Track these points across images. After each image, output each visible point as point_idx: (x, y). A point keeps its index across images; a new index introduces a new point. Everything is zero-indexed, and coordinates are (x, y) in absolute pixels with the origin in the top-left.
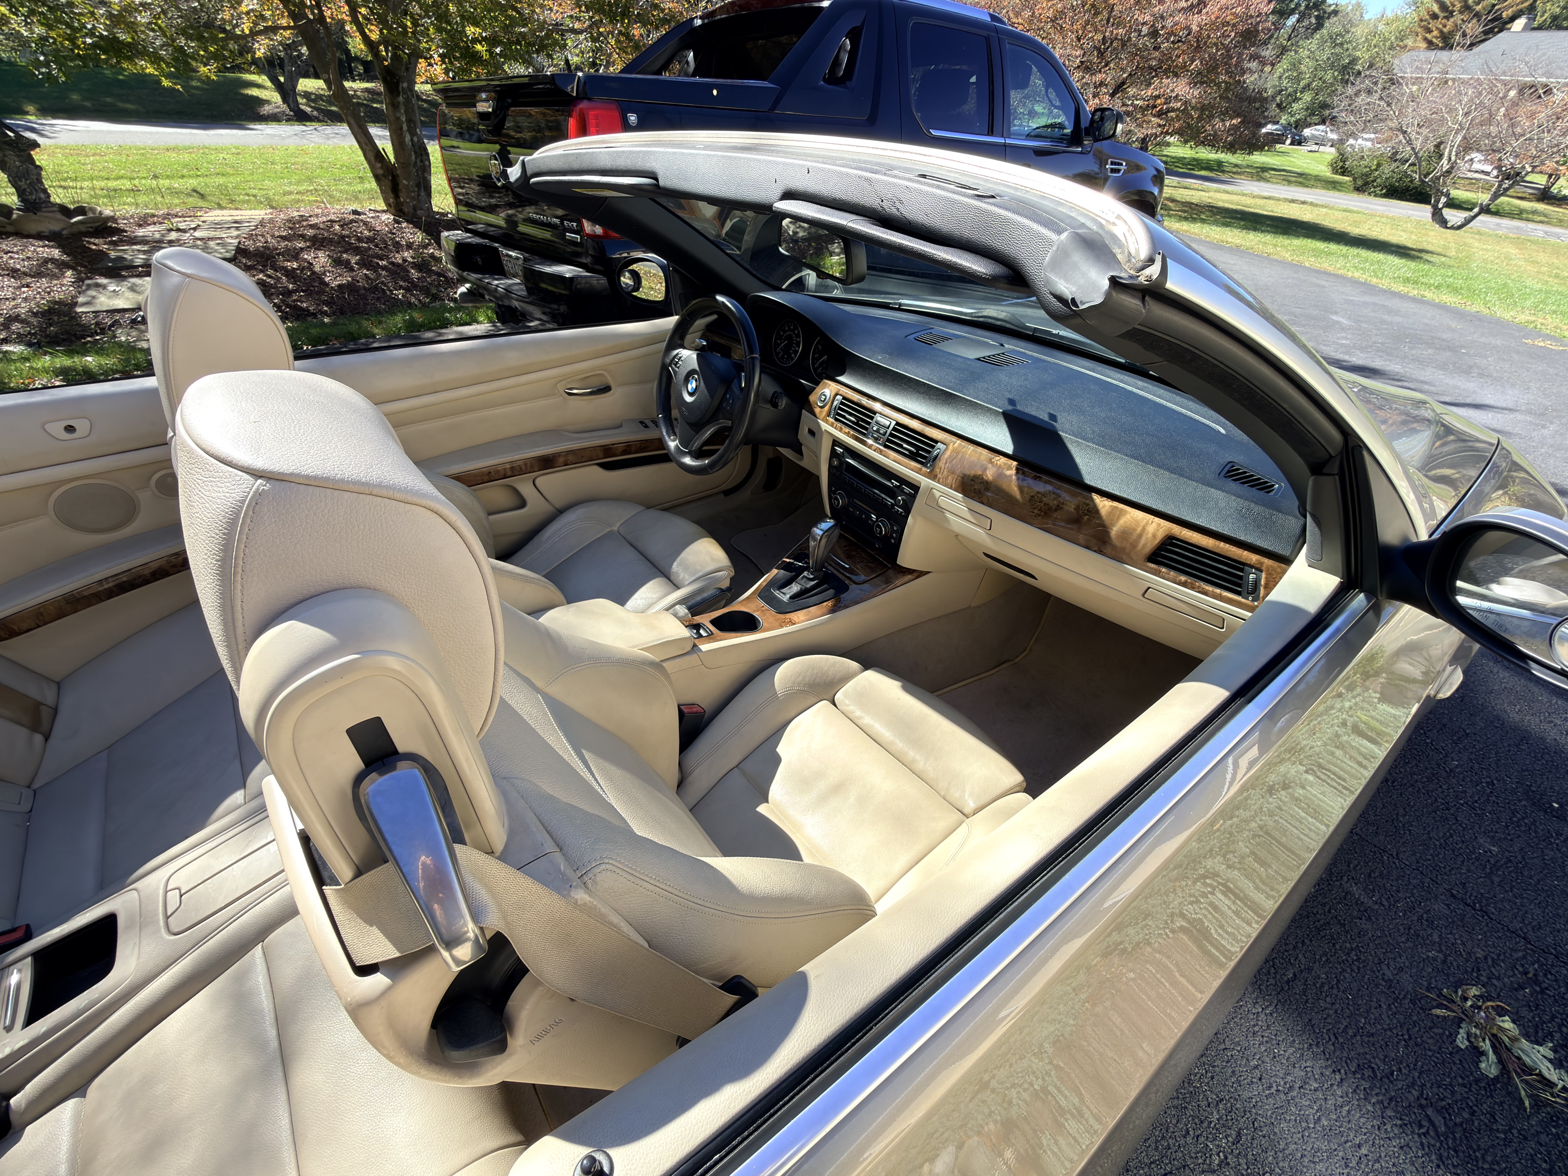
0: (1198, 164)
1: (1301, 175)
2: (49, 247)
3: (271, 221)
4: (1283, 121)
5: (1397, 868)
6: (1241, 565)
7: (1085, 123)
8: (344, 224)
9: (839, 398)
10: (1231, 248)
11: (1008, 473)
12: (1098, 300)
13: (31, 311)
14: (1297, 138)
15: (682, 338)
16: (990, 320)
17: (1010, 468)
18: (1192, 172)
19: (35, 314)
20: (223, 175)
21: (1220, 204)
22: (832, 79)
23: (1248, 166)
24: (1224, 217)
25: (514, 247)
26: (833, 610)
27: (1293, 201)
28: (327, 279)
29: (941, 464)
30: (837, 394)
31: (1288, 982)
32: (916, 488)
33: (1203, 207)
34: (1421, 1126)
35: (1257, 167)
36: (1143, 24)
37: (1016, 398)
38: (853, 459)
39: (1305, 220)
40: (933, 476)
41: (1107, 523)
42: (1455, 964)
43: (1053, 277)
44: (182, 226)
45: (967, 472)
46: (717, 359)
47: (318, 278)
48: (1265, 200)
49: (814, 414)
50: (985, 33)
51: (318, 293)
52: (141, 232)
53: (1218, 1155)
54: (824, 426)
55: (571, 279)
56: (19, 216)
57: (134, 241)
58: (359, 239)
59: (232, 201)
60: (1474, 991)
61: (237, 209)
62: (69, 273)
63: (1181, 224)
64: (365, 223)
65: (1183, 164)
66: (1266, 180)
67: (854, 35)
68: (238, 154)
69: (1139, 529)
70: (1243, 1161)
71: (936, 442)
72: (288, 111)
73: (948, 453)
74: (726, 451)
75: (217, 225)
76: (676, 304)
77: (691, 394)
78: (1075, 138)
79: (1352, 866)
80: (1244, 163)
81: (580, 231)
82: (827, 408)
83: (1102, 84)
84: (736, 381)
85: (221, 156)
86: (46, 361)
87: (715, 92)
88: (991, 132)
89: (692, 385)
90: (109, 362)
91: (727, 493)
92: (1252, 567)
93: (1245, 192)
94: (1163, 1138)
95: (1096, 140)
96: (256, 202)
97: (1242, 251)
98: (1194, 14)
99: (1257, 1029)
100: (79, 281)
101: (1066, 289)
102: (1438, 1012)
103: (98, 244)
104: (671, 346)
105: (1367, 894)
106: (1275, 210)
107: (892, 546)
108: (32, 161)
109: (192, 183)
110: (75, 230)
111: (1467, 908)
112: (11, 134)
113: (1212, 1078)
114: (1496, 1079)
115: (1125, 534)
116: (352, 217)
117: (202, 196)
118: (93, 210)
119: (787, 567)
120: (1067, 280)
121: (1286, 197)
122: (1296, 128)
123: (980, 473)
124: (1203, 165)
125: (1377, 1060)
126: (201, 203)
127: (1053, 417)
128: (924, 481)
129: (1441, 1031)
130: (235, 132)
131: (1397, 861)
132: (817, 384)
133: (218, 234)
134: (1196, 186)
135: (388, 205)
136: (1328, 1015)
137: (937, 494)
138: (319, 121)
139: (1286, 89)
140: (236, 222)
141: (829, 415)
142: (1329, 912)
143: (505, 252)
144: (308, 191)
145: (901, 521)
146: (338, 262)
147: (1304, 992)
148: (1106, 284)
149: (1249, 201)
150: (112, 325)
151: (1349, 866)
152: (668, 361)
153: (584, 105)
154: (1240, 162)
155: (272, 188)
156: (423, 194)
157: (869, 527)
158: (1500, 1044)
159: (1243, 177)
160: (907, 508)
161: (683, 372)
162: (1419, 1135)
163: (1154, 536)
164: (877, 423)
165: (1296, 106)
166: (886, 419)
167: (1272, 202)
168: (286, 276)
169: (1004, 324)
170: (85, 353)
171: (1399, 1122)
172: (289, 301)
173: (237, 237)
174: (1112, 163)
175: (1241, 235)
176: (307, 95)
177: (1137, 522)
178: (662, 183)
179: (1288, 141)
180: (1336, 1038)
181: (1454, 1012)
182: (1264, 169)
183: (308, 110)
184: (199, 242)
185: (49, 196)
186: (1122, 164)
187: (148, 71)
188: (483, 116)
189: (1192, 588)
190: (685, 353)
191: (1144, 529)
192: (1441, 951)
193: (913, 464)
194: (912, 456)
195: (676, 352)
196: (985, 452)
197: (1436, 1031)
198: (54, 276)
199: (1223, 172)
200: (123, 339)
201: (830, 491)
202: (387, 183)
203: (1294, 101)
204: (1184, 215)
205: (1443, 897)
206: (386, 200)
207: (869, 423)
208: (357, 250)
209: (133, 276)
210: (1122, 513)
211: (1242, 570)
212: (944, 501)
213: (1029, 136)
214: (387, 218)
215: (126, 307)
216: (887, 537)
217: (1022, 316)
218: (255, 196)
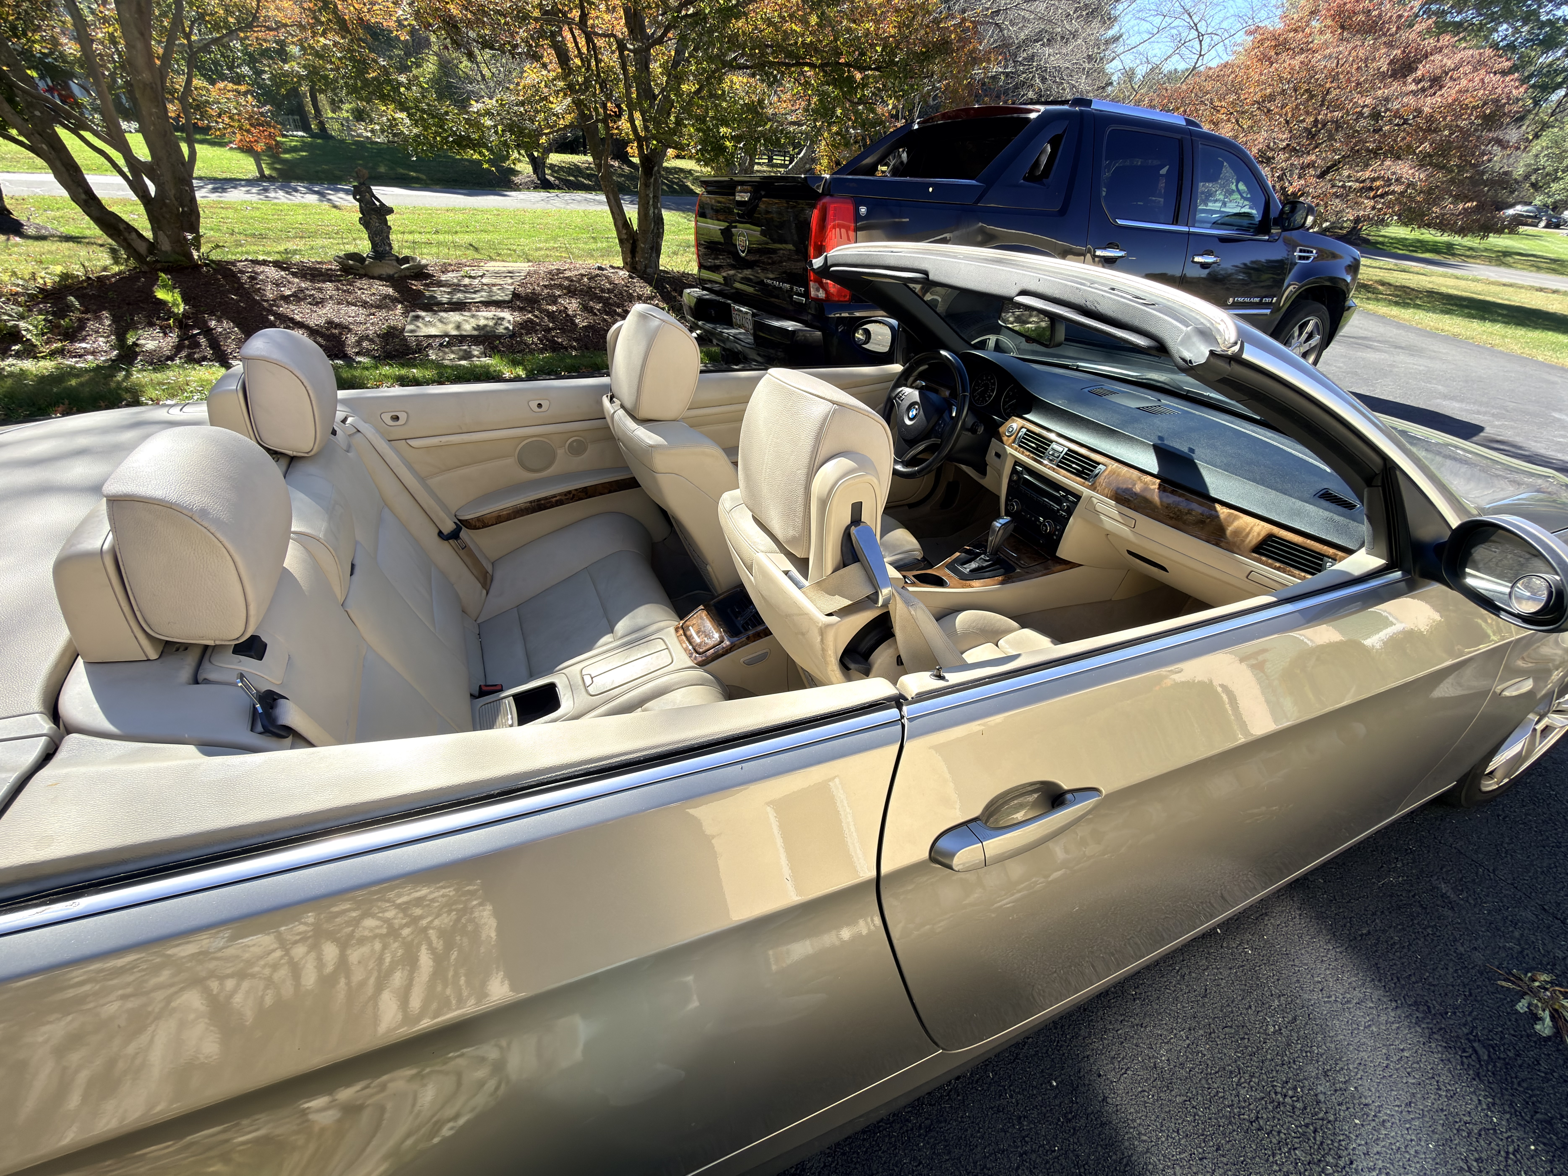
0: (1423, 246)
1: (1554, 261)
2: (387, 286)
3: (535, 272)
4: (1537, 202)
5: (1491, 879)
6: (1321, 556)
7: (1274, 213)
8: (592, 278)
9: (1024, 430)
10: (1446, 338)
11: (1153, 487)
12: (1203, 361)
13: (375, 332)
14: (1554, 220)
15: (906, 380)
16: (1152, 382)
17: (1154, 484)
18: (1415, 254)
19: (378, 336)
20: (486, 232)
21: (1444, 290)
22: (1031, 177)
23: (1486, 250)
24: (1444, 304)
25: (744, 304)
26: (1002, 583)
27: (1541, 290)
28: (577, 321)
29: (1101, 480)
30: (1022, 427)
31: (1361, 935)
32: (1078, 497)
33: (1421, 292)
34: (1464, 1051)
35: (1499, 251)
36: (1363, 107)
37: (1166, 436)
38: (1030, 476)
39: (1551, 311)
40: (1093, 488)
41: (1224, 523)
42: (1530, 956)
43: (1181, 349)
44: (473, 274)
45: (1121, 486)
46: (933, 396)
47: (570, 319)
48: (1502, 288)
49: (1002, 442)
50: (1179, 136)
51: (569, 331)
52: (444, 278)
53: (1274, 1026)
54: (1009, 450)
55: (794, 332)
56: (371, 263)
57: (440, 284)
58: (603, 291)
59: (499, 255)
60: (1544, 977)
61: (503, 261)
62: (400, 306)
63: (1389, 308)
64: (607, 277)
65: (1404, 246)
66: (1508, 266)
67: (1055, 142)
68: (498, 215)
69: (1248, 530)
70: (1295, 1035)
71: (1099, 464)
72: (536, 180)
73: (1107, 472)
74: (934, 460)
75: (497, 274)
76: (899, 355)
77: (910, 419)
78: (1263, 227)
79: (1444, 870)
80: (1481, 246)
81: (806, 294)
82: (1013, 437)
83: (1311, 165)
84: (947, 412)
85: (486, 216)
86: (386, 370)
87: (931, 190)
88: (1175, 222)
89: (913, 413)
90: (429, 374)
91: (911, 506)
92: (1329, 557)
93: (1479, 277)
94: (1228, 1005)
95: (1285, 229)
96: (514, 254)
97: (1461, 341)
98: (1426, 96)
99: (1325, 959)
100: (405, 314)
101: (1187, 355)
102: (1504, 983)
103: (416, 285)
104: (898, 384)
105: (1455, 893)
106: (1512, 298)
107: (1054, 540)
108: (386, 221)
109: (468, 238)
110: (403, 274)
111: (1556, 921)
112: (378, 203)
113: (1278, 980)
114: (1549, 1038)
115: (1236, 533)
116: (598, 272)
117: (476, 249)
118: (413, 259)
119: (967, 552)
120: (1188, 351)
121: (1535, 285)
122: (1553, 210)
123: (1130, 486)
124: (1429, 247)
125: (1434, 1002)
126: (477, 256)
127: (1192, 450)
128: (1086, 492)
129: (1502, 996)
130: (497, 197)
131: (1492, 875)
132: (1007, 420)
133: (498, 281)
134: (1416, 269)
135: (625, 263)
136: (1395, 964)
137: (1095, 501)
138: (559, 188)
139: (1544, 168)
140: (510, 272)
141: (1014, 442)
142: (1413, 896)
143: (737, 307)
144: (554, 248)
145: (1064, 522)
146: (586, 308)
147: (1376, 945)
148: (1207, 353)
149: (1480, 287)
150: (427, 347)
151: (1441, 869)
152: (894, 395)
153: (826, 200)
154: (1475, 245)
155: (526, 243)
156: (654, 255)
157: (1037, 527)
158: (1560, 1017)
159: (1478, 261)
160: (1070, 512)
161: (905, 404)
162: (1461, 1057)
163: (1259, 534)
164: (1053, 449)
165: (1555, 186)
166: (1060, 447)
167: (1511, 289)
168: (548, 317)
169: (1163, 385)
170: (415, 366)
171: (1444, 1044)
172: (549, 336)
173: (512, 284)
174: (1301, 251)
175: (1462, 323)
176: (552, 167)
177: (1247, 524)
178: (931, 277)
179: (1543, 224)
180: (1399, 980)
181: (1519, 986)
182: (1506, 254)
183: (552, 179)
184: (485, 287)
185: (391, 248)
186: (1312, 252)
187: (474, 157)
188: (740, 204)
189: (1284, 572)
190: (907, 390)
191: (1252, 529)
192: (1520, 945)
193: (1078, 479)
194: (1078, 474)
195: (900, 389)
196: (1136, 473)
197: (1498, 996)
198: (389, 309)
199: (1454, 255)
200: (434, 357)
201: (1007, 499)
202: (628, 246)
203: (1553, 181)
204: (1394, 299)
205: (1533, 909)
206: (624, 259)
207: (1046, 449)
208: (600, 299)
209: (441, 311)
210: (1236, 518)
211: (1322, 560)
212: (1100, 507)
213: (1216, 224)
214: (624, 274)
215: (437, 334)
216: (1051, 534)
217: (1180, 381)
218: (515, 251)
